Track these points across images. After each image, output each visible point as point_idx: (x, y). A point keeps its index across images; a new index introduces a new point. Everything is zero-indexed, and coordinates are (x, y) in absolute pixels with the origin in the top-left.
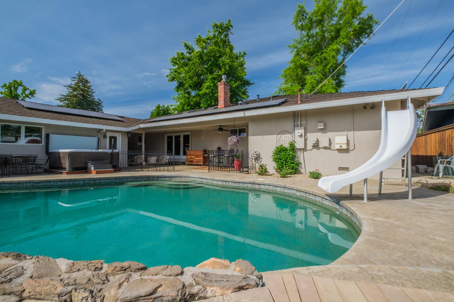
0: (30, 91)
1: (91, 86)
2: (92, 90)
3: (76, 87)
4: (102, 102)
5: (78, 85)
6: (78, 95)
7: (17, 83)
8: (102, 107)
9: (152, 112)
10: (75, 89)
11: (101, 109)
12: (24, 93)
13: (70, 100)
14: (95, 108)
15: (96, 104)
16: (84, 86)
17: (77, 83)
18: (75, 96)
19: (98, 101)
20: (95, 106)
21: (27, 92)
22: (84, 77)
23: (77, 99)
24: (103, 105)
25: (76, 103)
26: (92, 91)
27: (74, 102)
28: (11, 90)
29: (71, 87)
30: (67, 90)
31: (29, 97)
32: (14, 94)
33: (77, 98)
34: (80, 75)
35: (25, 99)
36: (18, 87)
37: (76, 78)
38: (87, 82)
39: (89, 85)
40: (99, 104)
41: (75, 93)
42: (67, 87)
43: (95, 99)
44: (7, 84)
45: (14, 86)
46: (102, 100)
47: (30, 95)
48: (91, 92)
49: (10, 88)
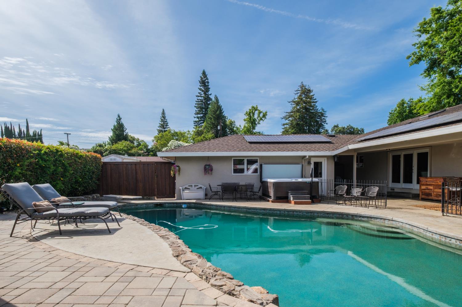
0: (263, 114)
1: (314, 95)
2: (315, 99)
3: (299, 100)
4: (325, 112)
5: (301, 97)
6: (301, 109)
7: (254, 108)
8: (325, 118)
9: (391, 113)
10: (298, 104)
11: (324, 120)
12: (259, 116)
13: (293, 116)
14: (318, 120)
15: (319, 116)
16: (307, 96)
17: (300, 96)
18: (298, 111)
19: (321, 111)
20: (318, 118)
21: (261, 115)
22: (306, 87)
23: (299, 114)
24: (326, 116)
25: (299, 119)
26: (315, 101)
27: (297, 118)
28: (250, 117)
29: (294, 102)
30: (291, 106)
31: (262, 120)
32: (253, 119)
33: (300, 112)
34: (302, 86)
35: (260, 122)
36: (255, 112)
37: (299, 90)
38: (309, 91)
39: (312, 94)
40: (322, 115)
41: (298, 107)
42: (291, 103)
43: (318, 109)
44: (248, 111)
45: (252, 111)
46: (325, 110)
47: (263, 117)
48: (313, 103)
49: (250, 114)
